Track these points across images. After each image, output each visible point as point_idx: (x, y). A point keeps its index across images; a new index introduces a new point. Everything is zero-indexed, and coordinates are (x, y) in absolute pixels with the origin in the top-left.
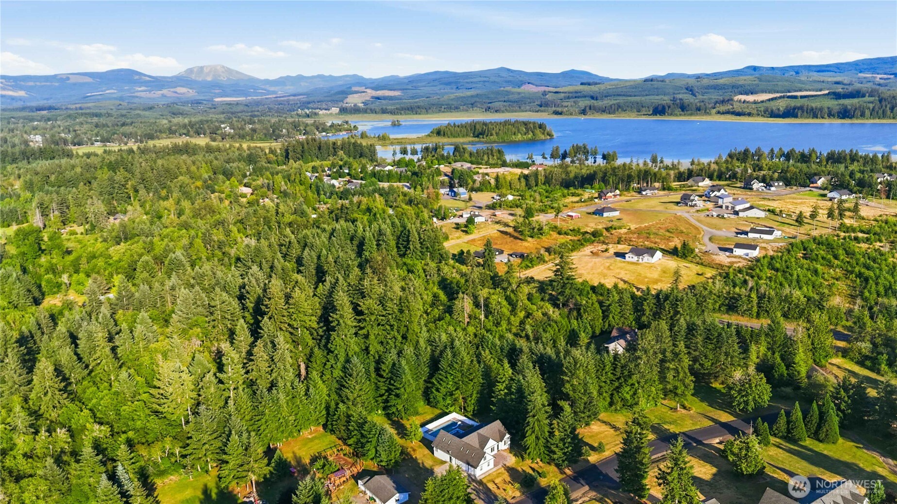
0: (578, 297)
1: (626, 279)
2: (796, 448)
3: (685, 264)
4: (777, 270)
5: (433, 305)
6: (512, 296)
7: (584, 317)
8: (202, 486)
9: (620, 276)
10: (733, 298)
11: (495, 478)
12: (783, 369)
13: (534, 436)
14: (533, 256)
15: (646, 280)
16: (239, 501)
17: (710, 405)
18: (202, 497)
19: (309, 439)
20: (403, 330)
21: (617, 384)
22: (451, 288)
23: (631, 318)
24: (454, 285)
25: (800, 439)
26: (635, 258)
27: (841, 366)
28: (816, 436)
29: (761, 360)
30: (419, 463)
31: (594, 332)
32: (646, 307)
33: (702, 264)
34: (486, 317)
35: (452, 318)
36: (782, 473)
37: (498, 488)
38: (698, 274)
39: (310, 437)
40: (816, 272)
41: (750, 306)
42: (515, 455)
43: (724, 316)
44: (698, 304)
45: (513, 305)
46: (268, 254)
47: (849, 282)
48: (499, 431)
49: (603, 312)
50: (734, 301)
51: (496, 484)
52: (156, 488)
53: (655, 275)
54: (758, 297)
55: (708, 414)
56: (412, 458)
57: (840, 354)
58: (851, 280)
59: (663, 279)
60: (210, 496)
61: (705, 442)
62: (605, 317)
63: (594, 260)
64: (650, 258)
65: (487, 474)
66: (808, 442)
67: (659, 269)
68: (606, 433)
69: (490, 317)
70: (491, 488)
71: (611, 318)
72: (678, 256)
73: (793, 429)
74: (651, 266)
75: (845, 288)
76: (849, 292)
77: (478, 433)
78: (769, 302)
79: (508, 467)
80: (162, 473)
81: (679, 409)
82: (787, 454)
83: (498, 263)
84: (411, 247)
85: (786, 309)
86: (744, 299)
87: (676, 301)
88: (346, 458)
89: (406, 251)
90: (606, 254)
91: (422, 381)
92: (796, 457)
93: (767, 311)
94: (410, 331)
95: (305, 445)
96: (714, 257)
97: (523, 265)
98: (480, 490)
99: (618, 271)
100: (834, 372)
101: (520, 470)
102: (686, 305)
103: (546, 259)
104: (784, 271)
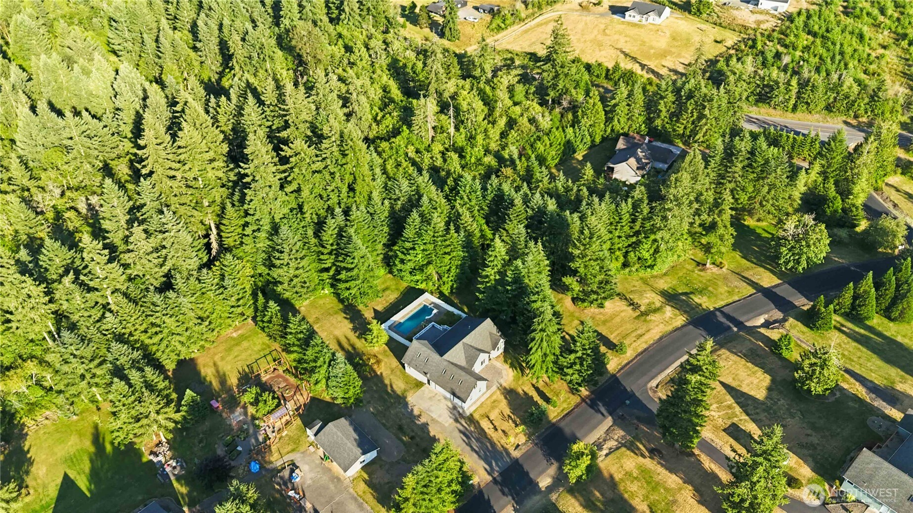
0: (573, 91)
1: (627, 51)
2: (862, 331)
3: (699, 26)
4: (815, 35)
5: (384, 107)
6: (488, 89)
7: (583, 121)
8: (91, 430)
9: (619, 46)
10: (768, 86)
11: (490, 411)
12: (839, 204)
13: (539, 353)
14: (507, 12)
15: (652, 51)
16: (144, 460)
17: (744, 257)
18: (92, 449)
19: (232, 339)
20: (348, 179)
21: (634, 239)
22: (406, 74)
23: (641, 119)
24: (409, 70)
25: (867, 318)
26: (638, 17)
27: (899, 188)
28: (887, 313)
29: (809, 189)
30: (386, 386)
31: (593, 141)
32: (662, 107)
33: (720, 25)
34: (457, 129)
35: (411, 132)
36: (852, 380)
37: (496, 429)
38: (716, 41)
39: (235, 335)
40: (861, 37)
41: (787, 97)
42: (512, 366)
43: (751, 109)
44: (729, 103)
45: (489, 103)
46: (150, 18)
47: (899, 50)
48: (491, 334)
49: (606, 113)
50: (768, 90)
51: (491, 422)
52: (27, 434)
53: (662, 43)
54: (799, 84)
55: (746, 274)
56: (376, 375)
57: (899, 170)
58: (903, 48)
59: (673, 50)
60: (104, 448)
61: (748, 324)
62: (608, 120)
63: (584, 18)
64: (657, 18)
65: (479, 403)
66: (877, 321)
67: (668, 34)
68: (623, 314)
69: (462, 130)
70: (487, 430)
71: (616, 122)
72: (690, 12)
73: (859, 306)
74: (658, 30)
75: (896, 60)
76: (900, 68)
77: (464, 344)
78: (812, 91)
79: (505, 389)
80: (32, 407)
81: (708, 265)
82: (855, 344)
83: (461, 23)
84: (347, 9)
85: (831, 100)
86: (782, 87)
87: (704, 101)
88: (288, 376)
89: (340, 14)
90: (599, 9)
91: (380, 247)
92: (864, 350)
93: (807, 103)
94: (359, 181)
95: (229, 350)
96: (735, 13)
97: (494, 25)
98: (471, 432)
99: (616, 37)
100: (892, 198)
101: (521, 392)
102: (716, 105)
103: (523, 15)
104: (823, 37)
